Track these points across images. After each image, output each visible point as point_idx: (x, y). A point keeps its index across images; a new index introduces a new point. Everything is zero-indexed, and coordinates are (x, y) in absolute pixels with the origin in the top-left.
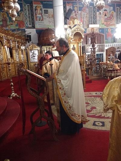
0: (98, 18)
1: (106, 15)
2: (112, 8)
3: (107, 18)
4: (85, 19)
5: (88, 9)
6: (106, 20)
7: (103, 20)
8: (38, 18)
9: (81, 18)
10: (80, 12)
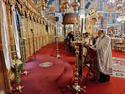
0: (103, 7)
4: (94, 7)
6: (109, 8)
7: (106, 8)
10: (91, 2)
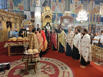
1: (76, 6)
2: (80, 2)
3: (77, 8)
4: (62, 8)
5: (65, 2)
6: (76, 9)
7: (74, 9)
8: (32, 5)
9: (60, 6)
10: (59, 3)
